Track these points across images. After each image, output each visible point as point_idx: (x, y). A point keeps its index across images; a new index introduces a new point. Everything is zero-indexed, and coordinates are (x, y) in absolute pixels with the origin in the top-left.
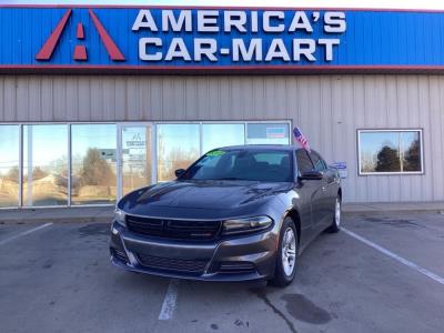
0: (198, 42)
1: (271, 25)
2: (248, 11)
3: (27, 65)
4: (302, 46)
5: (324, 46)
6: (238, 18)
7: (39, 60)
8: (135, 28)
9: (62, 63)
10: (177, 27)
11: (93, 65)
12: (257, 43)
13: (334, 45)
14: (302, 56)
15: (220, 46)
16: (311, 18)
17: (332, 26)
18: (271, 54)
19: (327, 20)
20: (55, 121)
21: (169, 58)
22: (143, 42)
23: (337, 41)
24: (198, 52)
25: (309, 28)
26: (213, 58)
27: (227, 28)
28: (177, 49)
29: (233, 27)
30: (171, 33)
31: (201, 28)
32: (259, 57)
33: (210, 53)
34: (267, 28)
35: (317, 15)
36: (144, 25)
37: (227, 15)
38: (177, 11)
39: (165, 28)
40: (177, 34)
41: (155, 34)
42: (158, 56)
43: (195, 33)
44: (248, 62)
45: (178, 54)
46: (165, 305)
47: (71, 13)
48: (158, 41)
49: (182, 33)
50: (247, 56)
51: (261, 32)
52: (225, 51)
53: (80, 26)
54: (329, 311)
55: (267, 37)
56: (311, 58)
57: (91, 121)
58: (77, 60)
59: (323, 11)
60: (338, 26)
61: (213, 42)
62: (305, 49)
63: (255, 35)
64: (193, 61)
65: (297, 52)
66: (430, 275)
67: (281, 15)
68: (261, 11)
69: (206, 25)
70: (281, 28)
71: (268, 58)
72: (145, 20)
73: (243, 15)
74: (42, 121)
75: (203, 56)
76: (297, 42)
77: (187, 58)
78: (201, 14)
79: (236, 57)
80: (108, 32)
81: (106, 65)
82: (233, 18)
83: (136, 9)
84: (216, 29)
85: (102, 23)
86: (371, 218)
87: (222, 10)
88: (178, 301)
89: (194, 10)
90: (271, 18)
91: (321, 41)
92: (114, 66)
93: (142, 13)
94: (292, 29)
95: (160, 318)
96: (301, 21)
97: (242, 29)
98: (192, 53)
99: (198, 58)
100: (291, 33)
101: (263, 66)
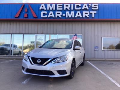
0: (57, 12)
1: (77, 8)
2: (71, 4)
3: (13, 19)
5: (92, 13)
7: (16, 17)
8: (40, 9)
9: (22, 18)
10: (51, 9)
11: (29, 19)
12: (73, 13)
13: (95, 13)
14: (86, 16)
15: (62, 14)
16: (88, 6)
17: (94, 8)
18: (77, 16)
19: (93, 6)
20: (19, 33)
21: (49, 17)
22: (42, 12)
23: (96, 12)
25: (88, 9)
26: (60, 17)
27: (65, 9)
28: (51, 14)
29: (66, 8)
30: (50, 10)
31: (58, 9)
32: (73, 17)
33: (60, 15)
34: (76, 8)
35: (90, 5)
36: (43, 8)
37: (65, 5)
38: (51, 4)
39: (48, 9)
40: (51, 10)
41: (45, 10)
42: (46, 16)
43: (56, 10)
44: (70, 18)
45: (51, 16)
47: (24, 5)
48: (46, 12)
49: (53, 10)
50: (70, 16)
51: (74, 10)
52: (64, 15)
55: (76, 11)
56: (88, 17)
58: (25, 17)
59: (92, 4)
60: (96, 8)
61: (61, 12)
62: (86, 14)
63: (72, 10)
65: (84, 15)
67: (80, 5)
68: (74, 4)
69: (59, 8)
70: (80, 8)
72: (43, 7)
73: (69, 5)
74: (16, 33)
75: (58, 16)
76: (84, 12)
77: (54, 17)
78: (58, 5)
79: (67, 17)
80: (33, 10)
81: (32, 19)
82: (66, 6)
83: (41, 4)
84: (62, 9)
85: (32, 8)
87: (63, 4)
89: (56, 4)
90: (77, 6)
91: (91, 12)
94: (83, 9)
96: (85, 6)
97: (69, 9)
98: (55, 15)
99: (56, 17)
100: (83, 10)
101: (74, 19)
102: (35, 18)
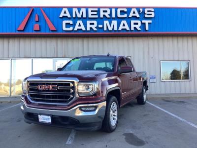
0: (88, 22)
1: (121, 15)
2: (111, 8)
3: (13, 33)
4: (135, 24)
5: (145, 23)
6: (106, 11)
7: (19, 31)
8: (61, 16)
9: (29, 32)
10: (79, 16)
11: (42, 33)
12: (115, 22)
13: (149, 23)
14: (135, 28)
15: (98, 24)
16: (139, 11)
17: (148, 14)
18: (121, 27)
19: (146, 12)
20: (26, 58)
21: (76, 29)
22: (64, 22)
23: (150, 21)
24: (89, 26)
25: (138, 16)
26: (95, 29)
27: (102, 16)
28: (79, 25)
29: (104, 15)
30: (77, 18)
31: (90, 16)
32: (116, 29)
33: (94, 27)
34: (119, 16)
35: (141, 10)
36: (65, 15)
37: (102, 10)
38: (79, 9)
39: (74, 16)
40: (79, 19)
41: (69, 19)
42: (71, 29)
43: (87, 18)
44: (111, 31)
45: (80, 28)
46: (69, 138)
47: (33, 10)
48: (71, 22)
49: (82, 18)
50: (110, 28)
51: (117, 18)
52: (100, 26)
53: (37, 15)
54: (144, 140)
55: (119, 20)
56: (139, 29)
57: (41, 57)
59: (144, 8)
60: (151, 14)
61: (95, 22)
62: (136, 25)
63: (114, 19)
64: (86, 31)
65: (133, 26)
66: (192, 124)
67: (125, 10)
68: (116, 8)
69: (92, 15)
70: (125, 16)
71: (120, 29)
72: (65, 12)
73: (108, 10)
74: (20, 58)
75: (91, 28)
76: (133, 22)
77: (84, 29)
78: (90, 10)
79: (105, 29)
80: (49, 18)
81: (48, 33)
82: (104, 11)
83: (61, 8)
84: (97, 16)
85: (46, 14)
86: (166, 100)
87: (99, 8)
88: (76, 136)
89: (87, 8)
91: (143, 21)
92: (52, 33)
93: (64, 10)
94: (130, 16)
95: (67, 143)
96: (134, 13)
97: (108, 16)
98: (86, 27)
99: (88, 29)
100: (130, 18)
101: (117, 33)
102: (52, 31)
